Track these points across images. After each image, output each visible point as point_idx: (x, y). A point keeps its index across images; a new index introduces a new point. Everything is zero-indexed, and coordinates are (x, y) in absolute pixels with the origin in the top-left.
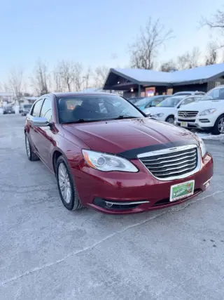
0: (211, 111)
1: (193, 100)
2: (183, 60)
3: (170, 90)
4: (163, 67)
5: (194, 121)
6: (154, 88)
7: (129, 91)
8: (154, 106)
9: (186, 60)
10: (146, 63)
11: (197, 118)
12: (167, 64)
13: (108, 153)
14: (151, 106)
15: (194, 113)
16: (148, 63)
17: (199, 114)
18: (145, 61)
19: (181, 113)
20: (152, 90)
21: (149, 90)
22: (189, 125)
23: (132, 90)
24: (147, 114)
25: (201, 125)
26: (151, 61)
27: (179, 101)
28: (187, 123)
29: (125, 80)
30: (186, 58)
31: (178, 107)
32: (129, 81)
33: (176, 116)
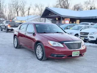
0: (95, 33)
1: (88, 27)
2: (87, 3)
3: (78, 21)
4: (75, 6)
5: (87, 37)
6: (69, 19)
7: (56, 20)
8: (69, 29)
9: (89, 4)
10: (65, 3)
11: (88, 36)
12: (77, 5)
13: (56, 42)
14: (67, 29)
15: (87, 34)
16: (66, 3)
17: (89, 34)
18: (65, 2)
19: (81, 33)
20: (68, 20)
21: (66, 20)
22: (85, 39)
23: (57, 19)
24: (66, 32)
25: (90, 39)
26: (68, 3)
27: (81, 27)
28: (84, 38)
29: (54, 13)
30: (89, 2)
31: (81, 30)
32: (56, 15)
33: (79, 35)
